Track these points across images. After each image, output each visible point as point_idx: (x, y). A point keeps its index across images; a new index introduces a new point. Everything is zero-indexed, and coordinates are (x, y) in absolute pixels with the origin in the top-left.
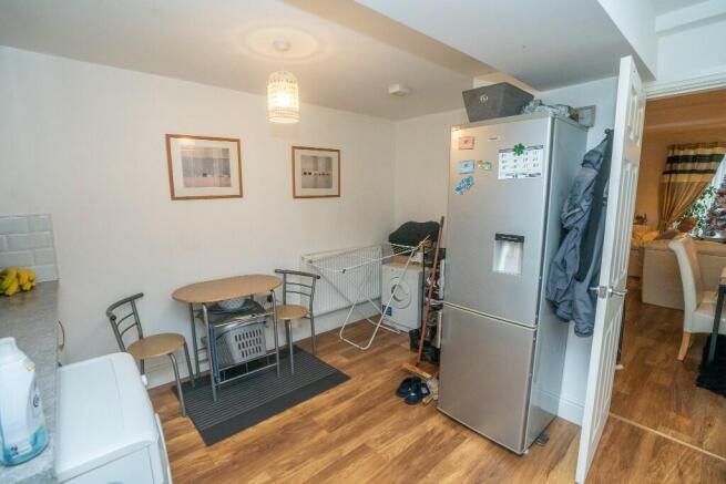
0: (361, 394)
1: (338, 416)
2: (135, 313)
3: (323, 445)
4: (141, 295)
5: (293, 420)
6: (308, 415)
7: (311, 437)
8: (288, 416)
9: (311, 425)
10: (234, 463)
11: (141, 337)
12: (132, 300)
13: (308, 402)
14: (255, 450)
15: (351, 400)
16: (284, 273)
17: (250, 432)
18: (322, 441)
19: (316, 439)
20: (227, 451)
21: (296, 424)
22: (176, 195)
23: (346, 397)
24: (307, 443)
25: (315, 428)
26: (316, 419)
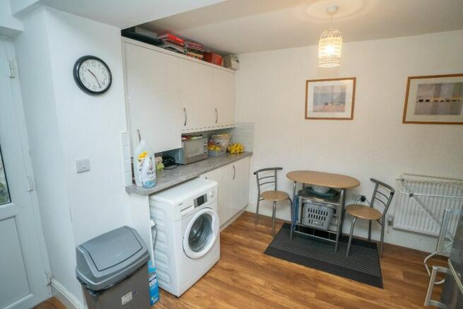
0: (372, 302)
1: (334, 296)
2: (276, 176)
3: (303, 299)
4: (281, 169)
5: (308, 275)
6: (319, 281)
7: (303, 290)
8: (310, 272)
9: (314, 286)
10: (261, 267)
11: (276, 189)
12: (276, 169)
13: (330, 275)
14: (275, 270)
15: (360, 298)
16: (378, 183)
17: (285, 263)
18: (305, 296)
19: (303, 293)
20: (265, 261)
21: (307, 278)
22: (308, 116)
23: (358, 294)
24: (298, 290)
25: (313, 289)
26: (320, 285)
